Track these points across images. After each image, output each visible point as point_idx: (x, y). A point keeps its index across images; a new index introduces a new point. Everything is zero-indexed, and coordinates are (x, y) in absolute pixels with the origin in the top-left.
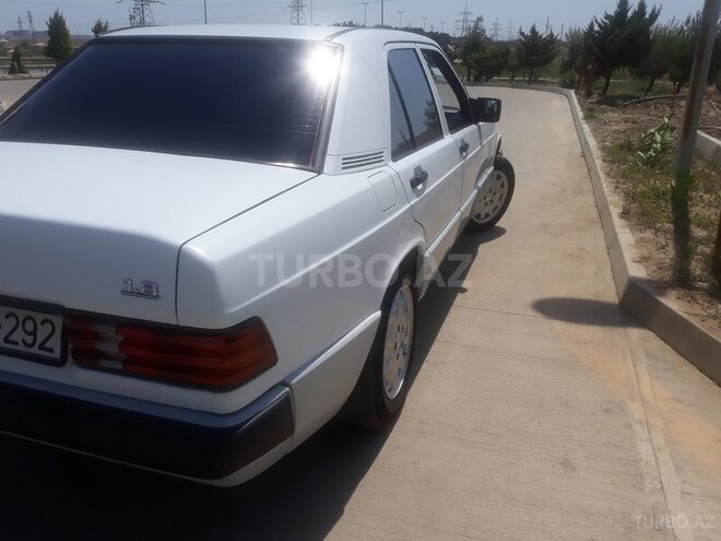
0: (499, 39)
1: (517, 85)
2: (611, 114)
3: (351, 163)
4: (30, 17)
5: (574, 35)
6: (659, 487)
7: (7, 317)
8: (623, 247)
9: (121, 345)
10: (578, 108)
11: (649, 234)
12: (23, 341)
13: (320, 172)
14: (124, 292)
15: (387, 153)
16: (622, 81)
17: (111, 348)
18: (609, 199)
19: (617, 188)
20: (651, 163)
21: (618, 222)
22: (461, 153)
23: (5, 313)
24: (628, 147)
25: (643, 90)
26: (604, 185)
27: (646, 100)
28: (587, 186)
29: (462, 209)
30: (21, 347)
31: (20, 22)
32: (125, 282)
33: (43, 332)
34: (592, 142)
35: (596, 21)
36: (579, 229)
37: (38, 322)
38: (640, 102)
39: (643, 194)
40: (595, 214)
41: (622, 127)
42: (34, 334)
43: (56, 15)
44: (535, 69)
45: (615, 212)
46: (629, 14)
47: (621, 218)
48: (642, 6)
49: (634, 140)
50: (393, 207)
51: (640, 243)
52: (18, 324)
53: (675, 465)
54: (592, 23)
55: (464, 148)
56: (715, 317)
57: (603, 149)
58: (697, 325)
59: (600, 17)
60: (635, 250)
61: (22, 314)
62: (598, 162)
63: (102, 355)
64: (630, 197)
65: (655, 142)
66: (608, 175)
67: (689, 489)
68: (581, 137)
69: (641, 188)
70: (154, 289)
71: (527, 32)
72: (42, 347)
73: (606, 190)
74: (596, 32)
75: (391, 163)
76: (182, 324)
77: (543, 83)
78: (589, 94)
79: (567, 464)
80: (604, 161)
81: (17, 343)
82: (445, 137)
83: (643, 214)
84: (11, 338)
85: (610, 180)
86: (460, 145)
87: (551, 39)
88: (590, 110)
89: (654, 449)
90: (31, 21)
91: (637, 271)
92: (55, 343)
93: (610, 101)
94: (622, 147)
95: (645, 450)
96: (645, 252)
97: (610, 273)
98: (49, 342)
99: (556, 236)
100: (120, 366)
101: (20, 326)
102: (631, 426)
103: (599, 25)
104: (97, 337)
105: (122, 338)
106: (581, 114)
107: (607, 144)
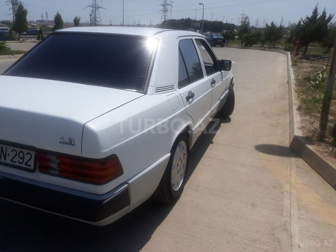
0: (259, 27)
1: (264, 50)
2: (305, 64)
3: (159, 90)
4: (47, 14)
5: (292, 26)
6: (289, 215)
7: (12, 151)
8: (295, 123)
9: (59, 164)
10: (290, 60)
11: (308, 118)
12: (18, 161)
13: (145, 93)
14: (61, 142)
15: (176, 85)
16: (314, 48)
17: (54, 165)
18: (294, 102)
19: (299, 97)
20: (317, 87)
21: (295, 111)
22: (212, 84)
23: (11, 150)
24: (308, 79)
25: (324, 53)
26: (293, 96)
27: (325, 57)
28: (287, 96)
29: (212, 109)
30: (17, 164)
31: (42, 16)
32: (61, 138)
33: (27, 158)
34: (292, 76)
35: (302, 20)
36: (279, 115)
37: (25, 153)
38: (321, 58)
39: (309, 101)
40: (288, 108)
41: (309, 70)
42: (23, 158)
43: (58, 14)
44: (273, 42)
45: (295, 107)
46: (318, 17)
47: (297, 110)
48: (324, 13)
49: (312, 76)
50: (178, 109)
51: (303, 121)
52: (16, 154)
53: (298, 208)
54: (300, 21)
55: (213, 82)
56: (327, 152)
57: (297, 80)
58: (319, 155)
59: (304, 18)
60: (300, 124)
61: (18, 150)
62: (293, 86)
63: (51, 168)
64: (303, 101)
65: (319, 77)
66: (296, 91)
67: (302, 216)
68: (289, 74)
69: (310, 98)
70: (73, 141)
71: (270, 25)
72: (26, 164)
73: (293, 98)
74: (302, 25)
75: (178, 90)
76: (84, 156)
77: (277, 48)
78: (297, 54)
79: (253, 205)
80: (296, 85)
81: (16, 162)
82: (205, 77)
83: (307, 109)
84: (14, 160)
85: (296, 94)
86: (211, 81)
87: (281, 28)
88: (296, 62)
89: (290, 202)
90: (47, 16)
91: (298, 133)
92: (32, 163)
93: (307, 58)
94: (305, 79)
95: (286, 202)
96: (304, 125)
97: (288, 133)
98: (30, 162)
99: (268, 117)
100: (57, 173)
101: (17, 155)
102: (283, 193)
103: (304, 22)
104: (49, 160)
105: (59, 161)
106: (290, 63)
107: (300, 77)
